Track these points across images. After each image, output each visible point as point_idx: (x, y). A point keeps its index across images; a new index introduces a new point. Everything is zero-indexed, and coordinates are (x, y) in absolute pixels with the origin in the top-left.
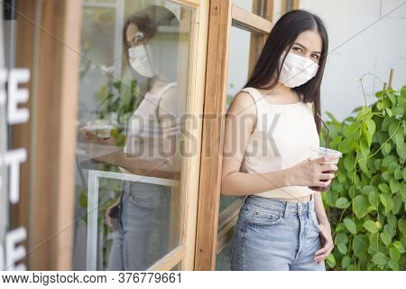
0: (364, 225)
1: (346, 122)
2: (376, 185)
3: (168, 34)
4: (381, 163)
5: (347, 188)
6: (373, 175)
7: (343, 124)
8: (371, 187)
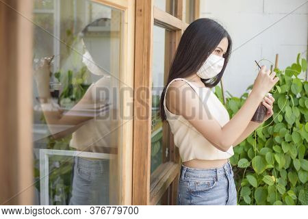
0: (263, 180)
1: (243, 98)
2: (270, 147)
3: (96, 33)
4: (273, 129)
5: (246, 150)
6: (267, 139)
7: (241, 99)
8: (266, 149)
